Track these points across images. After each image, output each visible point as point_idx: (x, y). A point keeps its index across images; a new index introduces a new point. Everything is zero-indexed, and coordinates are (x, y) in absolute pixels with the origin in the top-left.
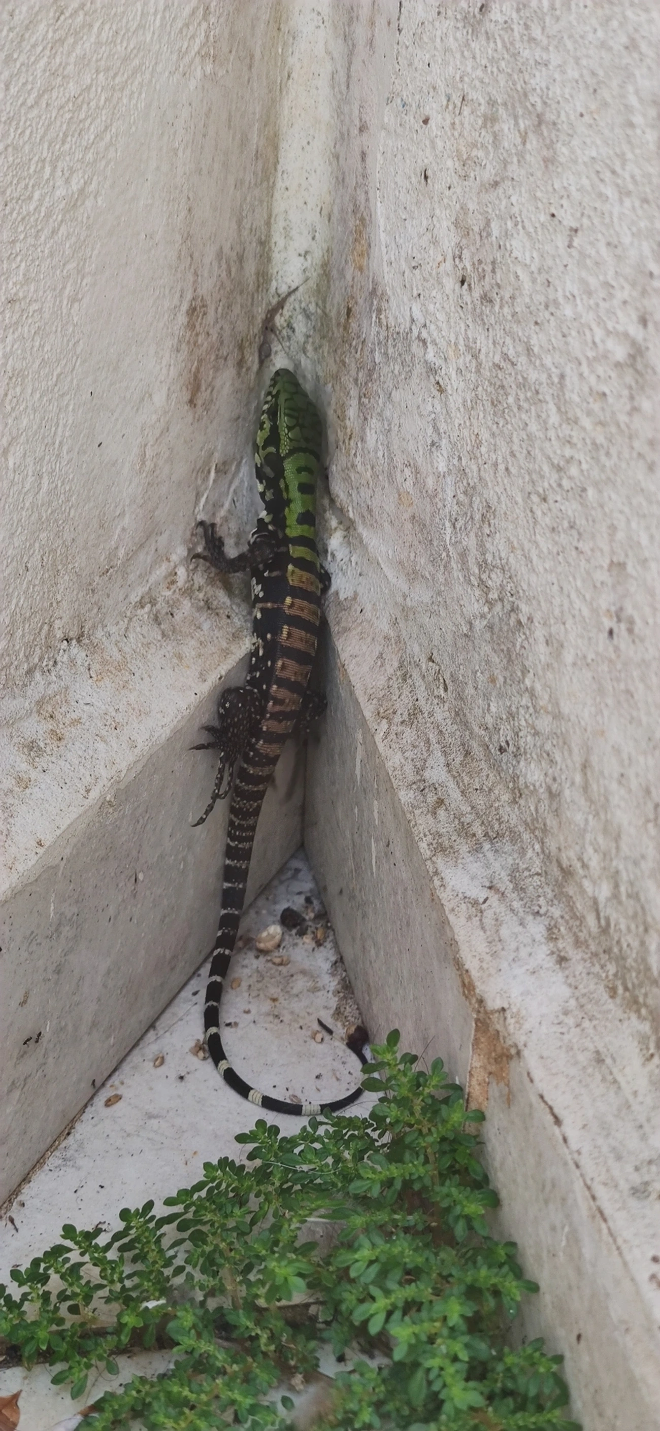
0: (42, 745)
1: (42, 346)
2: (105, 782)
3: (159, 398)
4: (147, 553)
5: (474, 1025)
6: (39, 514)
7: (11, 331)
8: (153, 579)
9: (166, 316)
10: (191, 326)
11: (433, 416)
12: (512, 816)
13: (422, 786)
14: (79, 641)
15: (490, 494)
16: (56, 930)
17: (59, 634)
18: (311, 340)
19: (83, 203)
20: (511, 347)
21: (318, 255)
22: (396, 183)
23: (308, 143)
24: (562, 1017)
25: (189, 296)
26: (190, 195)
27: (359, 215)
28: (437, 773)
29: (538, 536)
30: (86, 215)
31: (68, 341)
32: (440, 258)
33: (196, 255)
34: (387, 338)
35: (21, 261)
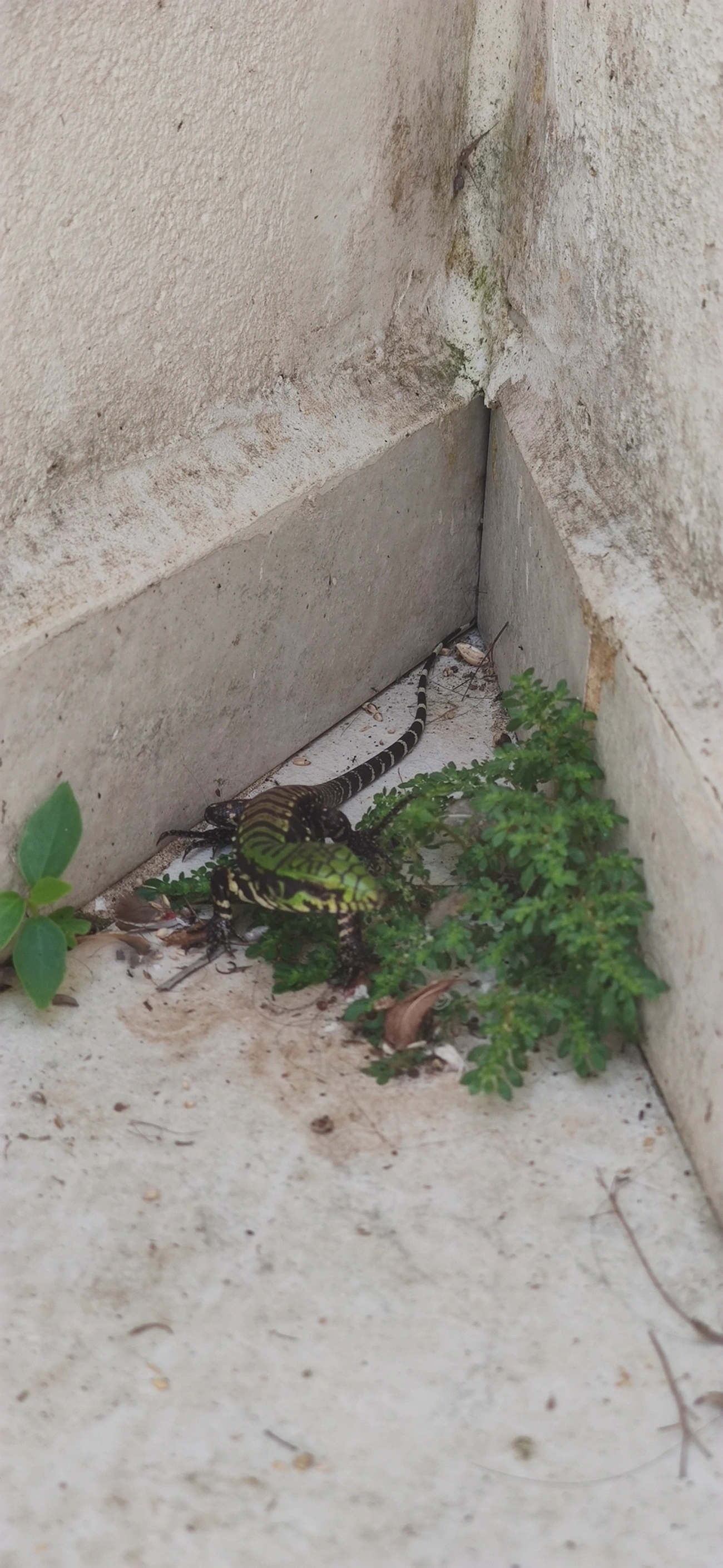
0: (259, 450)
1: (273, 117)
2: (309, 485)
3: (367, 194)
4: (351, 326)
5: (590, 641)
6: (265, 258)
7: (250, 96)
8: (355, 349)
9: (375, 126)
10: (395, 139)
11: (588, 197)
12: (632, 496)
13: (565, 494)
14: (292, 380)
15: (626, 241)
16: (264, 593)
17: (276, 369)
18: (498, 175)
19: (311, 9)
20: (644, 114)
21: (506, 101)
22: (567, 19)
23: (501, 7)
24: (656, 615)
25: (395, 114)
26: (399, 28)
27: (538, 57)
28: (579, 483)
29: (658, 255)
30: (313, 19)
31: (295, 120)
32: (597, 66)
33: (402, 80)
34: (556, 150)
35: (261, 41)
